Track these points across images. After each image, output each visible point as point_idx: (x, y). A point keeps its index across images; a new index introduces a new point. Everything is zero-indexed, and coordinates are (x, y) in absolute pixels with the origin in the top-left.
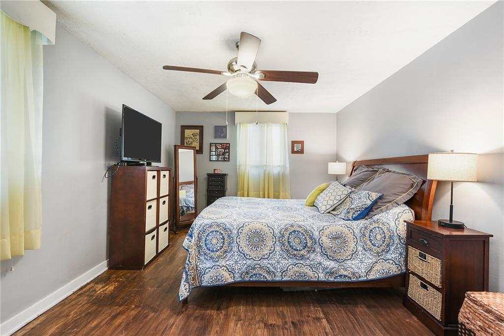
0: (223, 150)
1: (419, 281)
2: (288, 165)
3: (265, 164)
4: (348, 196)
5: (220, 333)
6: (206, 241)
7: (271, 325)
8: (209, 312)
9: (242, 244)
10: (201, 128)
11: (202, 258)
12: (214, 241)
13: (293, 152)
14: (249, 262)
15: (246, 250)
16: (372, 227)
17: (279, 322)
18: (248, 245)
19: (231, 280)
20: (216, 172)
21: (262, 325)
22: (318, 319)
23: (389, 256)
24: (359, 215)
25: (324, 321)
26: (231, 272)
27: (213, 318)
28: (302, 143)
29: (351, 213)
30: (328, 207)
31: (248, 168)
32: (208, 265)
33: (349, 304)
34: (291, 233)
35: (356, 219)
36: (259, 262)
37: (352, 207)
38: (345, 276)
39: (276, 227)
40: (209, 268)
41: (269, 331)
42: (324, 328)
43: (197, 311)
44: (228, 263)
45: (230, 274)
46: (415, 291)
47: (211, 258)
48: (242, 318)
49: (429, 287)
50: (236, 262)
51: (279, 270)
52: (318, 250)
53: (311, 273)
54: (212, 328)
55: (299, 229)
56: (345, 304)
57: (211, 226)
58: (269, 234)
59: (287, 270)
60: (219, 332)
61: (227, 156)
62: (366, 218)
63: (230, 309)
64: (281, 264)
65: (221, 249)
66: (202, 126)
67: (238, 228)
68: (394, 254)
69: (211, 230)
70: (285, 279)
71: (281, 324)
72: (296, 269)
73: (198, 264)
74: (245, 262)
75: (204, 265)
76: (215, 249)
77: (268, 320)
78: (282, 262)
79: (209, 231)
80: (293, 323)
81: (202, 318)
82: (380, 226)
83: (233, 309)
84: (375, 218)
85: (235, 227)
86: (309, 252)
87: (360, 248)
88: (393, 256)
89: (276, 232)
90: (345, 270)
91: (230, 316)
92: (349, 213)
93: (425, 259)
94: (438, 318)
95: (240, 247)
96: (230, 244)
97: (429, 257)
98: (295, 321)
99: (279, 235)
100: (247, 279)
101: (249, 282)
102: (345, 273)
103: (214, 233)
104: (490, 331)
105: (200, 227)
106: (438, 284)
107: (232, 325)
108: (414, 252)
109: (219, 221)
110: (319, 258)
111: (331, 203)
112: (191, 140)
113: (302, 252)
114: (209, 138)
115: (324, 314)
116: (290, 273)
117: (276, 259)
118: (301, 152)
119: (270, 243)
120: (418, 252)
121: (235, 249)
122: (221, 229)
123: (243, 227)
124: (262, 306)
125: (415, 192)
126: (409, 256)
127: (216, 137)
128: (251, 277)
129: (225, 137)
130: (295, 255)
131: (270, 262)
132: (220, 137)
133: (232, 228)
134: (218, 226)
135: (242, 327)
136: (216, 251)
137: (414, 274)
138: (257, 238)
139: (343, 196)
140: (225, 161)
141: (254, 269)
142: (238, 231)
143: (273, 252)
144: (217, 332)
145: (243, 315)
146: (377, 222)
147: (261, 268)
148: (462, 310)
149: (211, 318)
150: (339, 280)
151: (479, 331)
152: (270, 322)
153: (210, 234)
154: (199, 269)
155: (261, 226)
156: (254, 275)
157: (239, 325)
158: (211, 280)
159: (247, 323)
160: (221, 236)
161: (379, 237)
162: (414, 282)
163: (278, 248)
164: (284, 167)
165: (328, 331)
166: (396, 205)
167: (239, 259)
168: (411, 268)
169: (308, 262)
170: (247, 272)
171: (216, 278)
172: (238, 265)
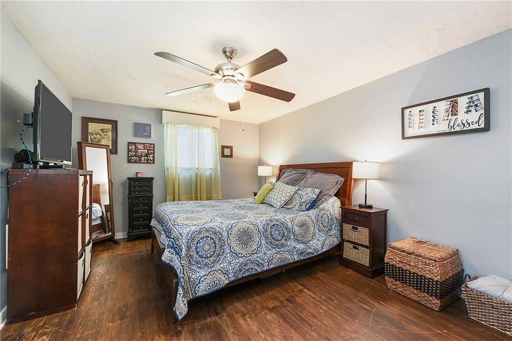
0: (146, 151)
1: (352, 245)
2: (219, 168)
3: (197, 167)
4: (296, 192)
5: (237, 332)
6: (197, 249)
7: (273, 308)
8: (209, 320)
9: (233, 245)
10: (114, 123)
11: (195, 268)
12: (207, 247)
13: (223, 156)
14: (241, 260)
15: (238, 249)
16: (322, 214)
17: (277, 304)
18: (239, 244)
19: (227, 282)
20: (139, 176)
21: (266, 311)
22: (301, 291)
23: (332, 233)
24: (310, 206)
25: (305, 290)
26: (225, 273)
27: (219, 324)
28: (231, 148)
29: (304, 206)
30: (282, 202)
31: (179, 170)
32: (203, 273)
33: (311, 273)
34: (272, 227)
35: (308, 210)
36: (250, 257)
37: (302, 201)
38: (311, 253)
39: (260, 224)
40: (205, 276)
41: (275, 313)
42: (310, 295)
43: (197, 324)
44: (222, 266)
45: (224, 276)
46: (349, 253)
47: (206, 265)
48: (245, 312)
49: (360, 248)
50: (230, 263)
51: (266, 261)
52: (292, 237)
53: (289, 257)
54: (225, 332)
55: (277, 223)
56: (308, 274)
57: (200, 233)
58: (255, 231)
59: (272, 259)
60: (235, 332)
61: (151, 158)
62: (314, 208)
63: (228, 309)
64: (267, 255)
65: (214, 253)
66: (116, 122)
67: (228, 230)
68: (335, 231)
69: (201, 236)
70: (271, 267)
71: (279, 304)
72: (278, 256)
73: (190, 275)
74: (237, 261)
75: (198, 275)
76: (209, 255)
77: (268, 306)
78: (268, 253)
79: (198, 238)
80: (286, 300)
81: (209, 328)
82: (326, 212)
83: (230, 308)
84: (321, 207)
85: (224, 229)
86: (286, 240)
87: (317, 230)
88: (334, 232)
89: (261, 228)
90: (310, 248)
91: (233, 315)
92: (302, 205)
93: (357, 229)
94: (368, 265)
95: (232, 248)
96: (221, 247)
97: (359, 228)
98: (287, 298)
99: (263, 230)
100: (240, 276)
101: (243, 278)
102: (310, 251)
103: (205, 239)
104: (405, 262)
105: (188, 236)
106: (367, 244)
107: (242, 321)
108: (347, 227)
109: (207, 226)
110: (293, 244)
111: (283, 199)
112: (98, 136)
113: (282, 241)
114: (126, 136)
115: (302, 286)
116: (275, 261)
117: (263, 252)
118: (231, 156)
119: (257, 239)
120: (351, 226)
121: (227, 250)
122: (210, 234)
123: (232, 228)
124: (254, 297)
125: (339, 187)
126: (344, 230)
127: (135, 135)
128: (243, 274)
129: (150, 136)
130: (277, 245)
131: (259, 255)
132: (142, 136)
133: (222, 231)
134: (207, 231)
135: (252, 319)
136: (211, 257)
137: (347, 241)
138: (245, 236)
139: (292, 193)
140: (148, 163)
141: (246, 265)
142: (228, 233)
143: (260, 246)
144: (233, 333)
145: (243, 310)
146: (323, 209)
147: (252, 262)
148: (387, 255)
149: (217, 324)
150: (307, 257)
151: (398, 264)
152: (270, 306)
153: (201, 241)
154: (192, 280)
155: (247, 225)
156: (247, 270)
157: (248, 319)
158: (209, 287)
159: (253, 315)
160: (212, 241)
161: (326, 220)
162: (348, 247)
163: (263, 242)
164: (216, 169)
165: (313, 296)
166: (330, 197)
167: (231, 260)
168: (345, 237)
169: (286, 248)
170: (240, 270)
171: (213, 283)
172: (232, 265)
